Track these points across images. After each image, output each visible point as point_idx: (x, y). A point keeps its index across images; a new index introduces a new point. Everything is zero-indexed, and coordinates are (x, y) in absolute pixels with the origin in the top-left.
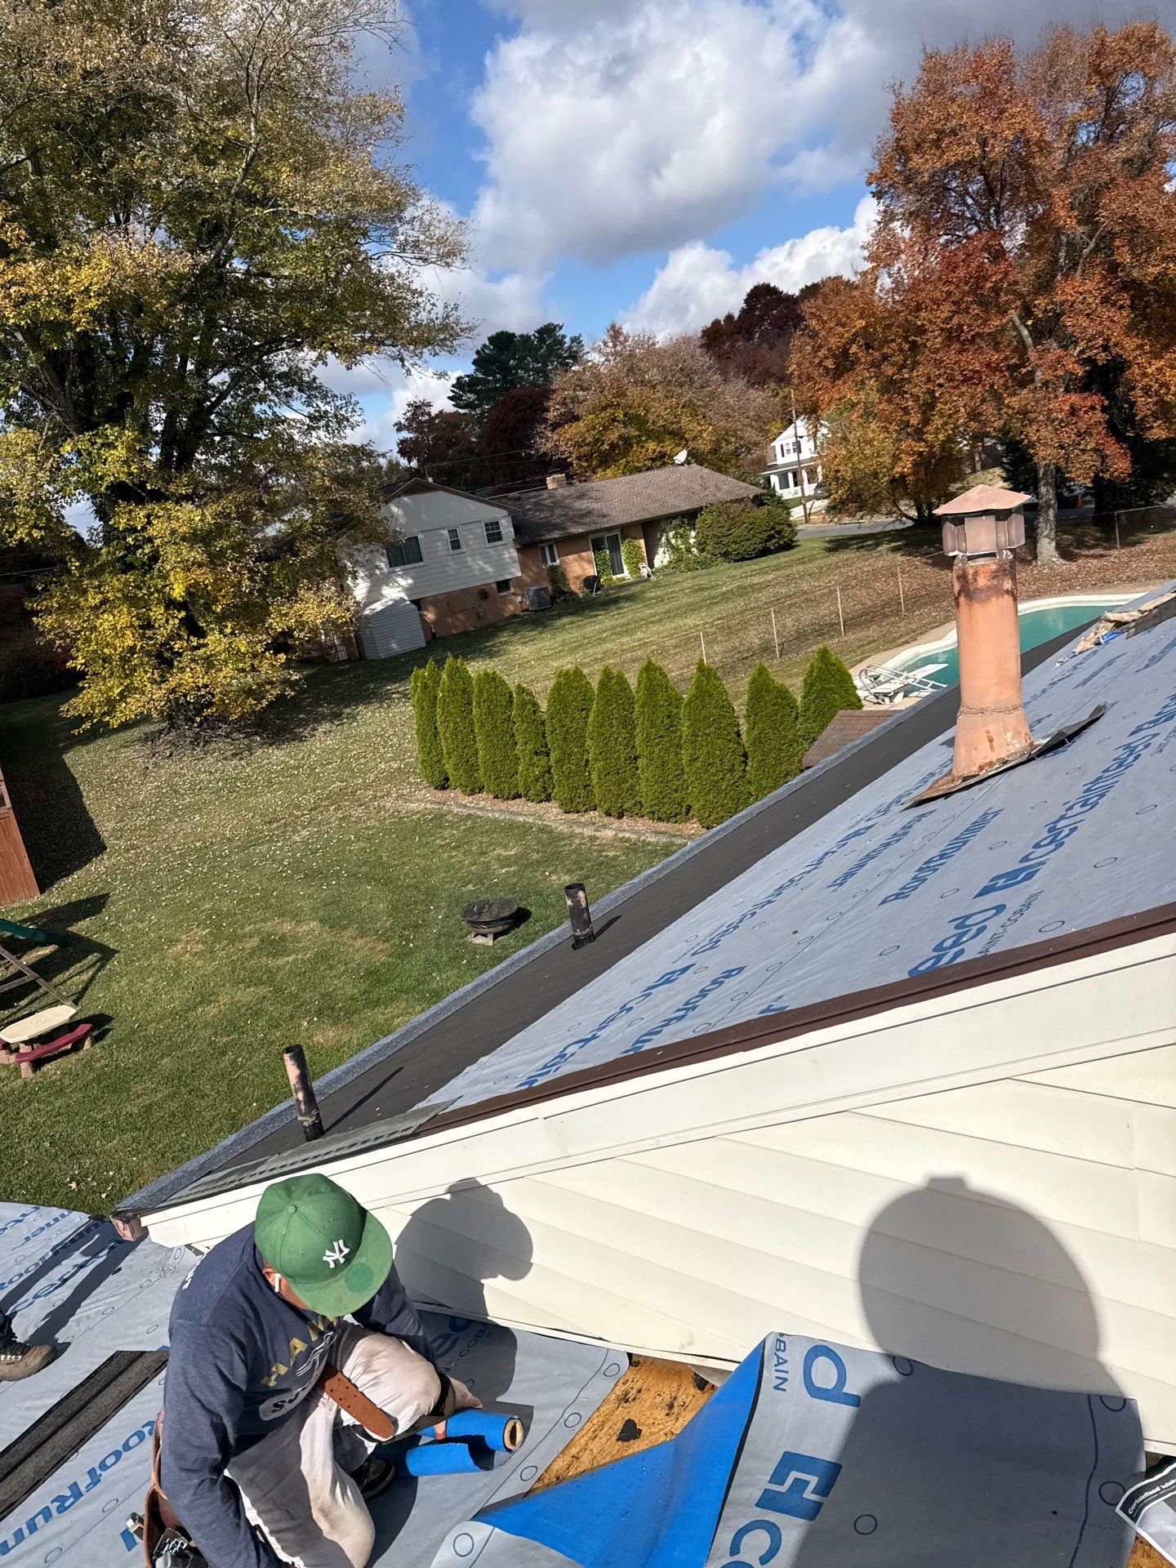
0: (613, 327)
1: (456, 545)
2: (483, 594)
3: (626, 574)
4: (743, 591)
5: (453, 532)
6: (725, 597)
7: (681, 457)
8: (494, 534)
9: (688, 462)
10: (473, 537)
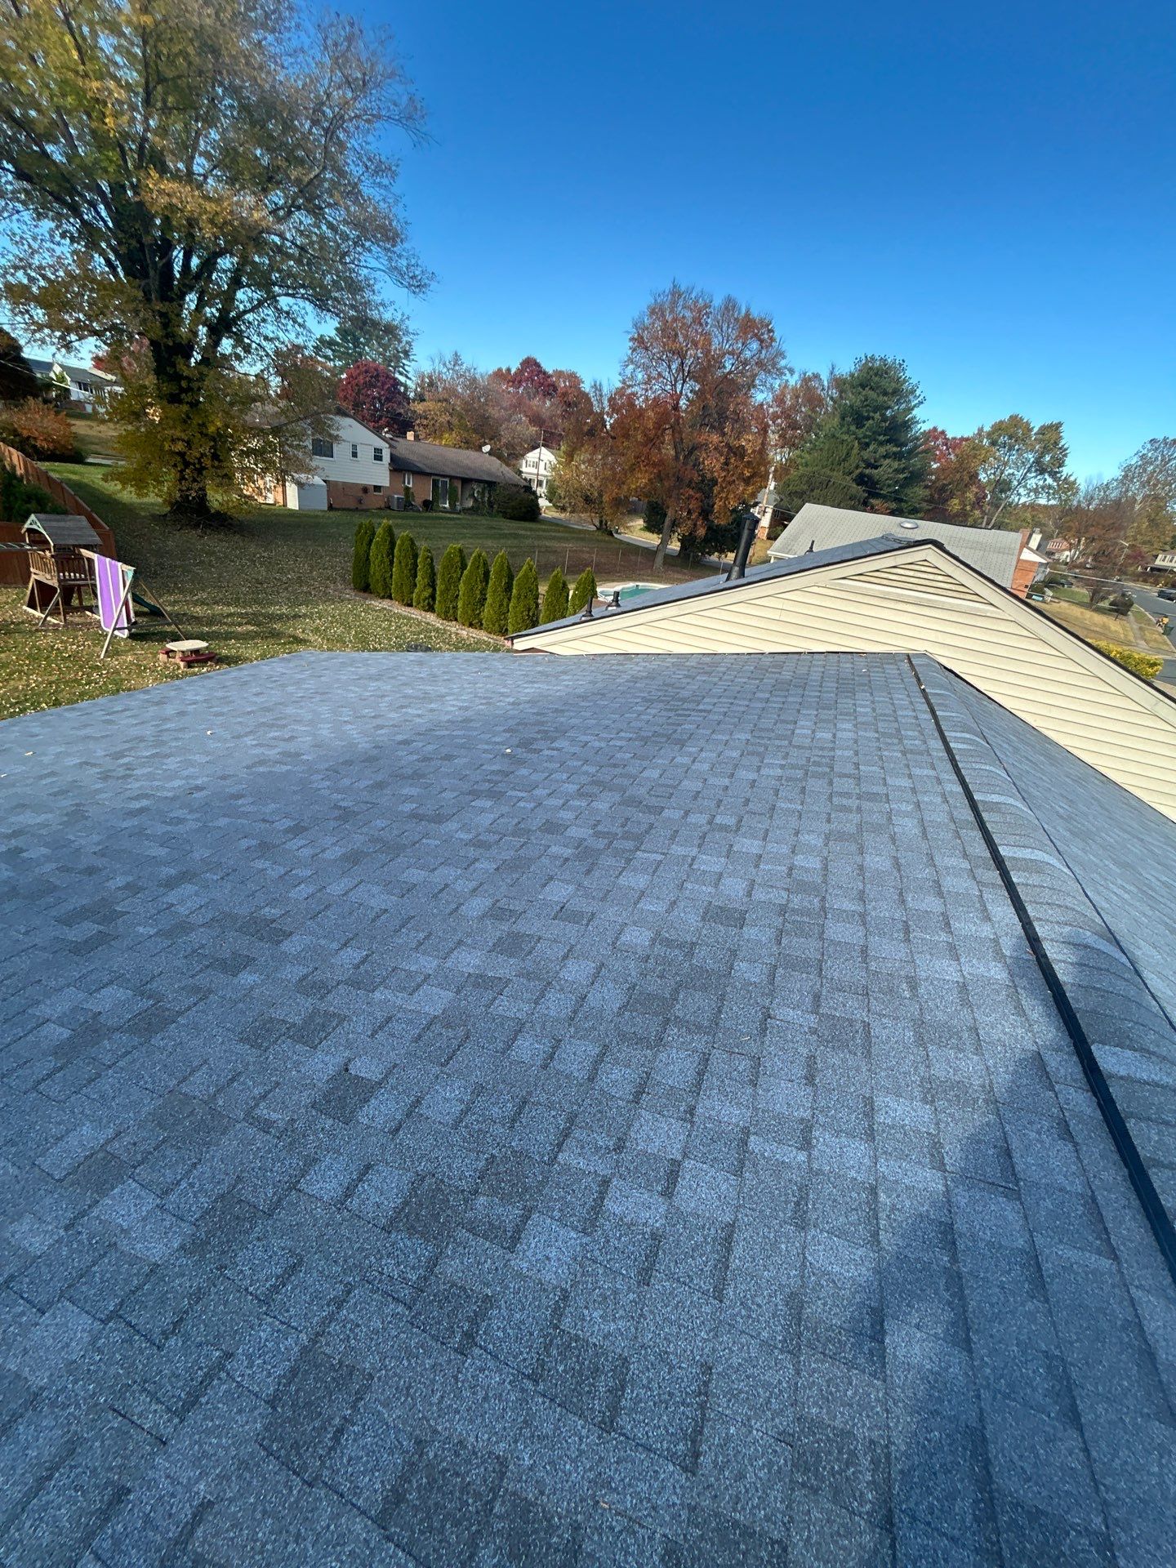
0: (456, 354)
1: (355, 455)
2: (365, 489)
3: (447, 505)
4: (516, 536)
5: (355, 447)
6: (505, 536)
7: (487, 448)
8: (378, 457)
9: (490, 453)
10: (366, 454)
